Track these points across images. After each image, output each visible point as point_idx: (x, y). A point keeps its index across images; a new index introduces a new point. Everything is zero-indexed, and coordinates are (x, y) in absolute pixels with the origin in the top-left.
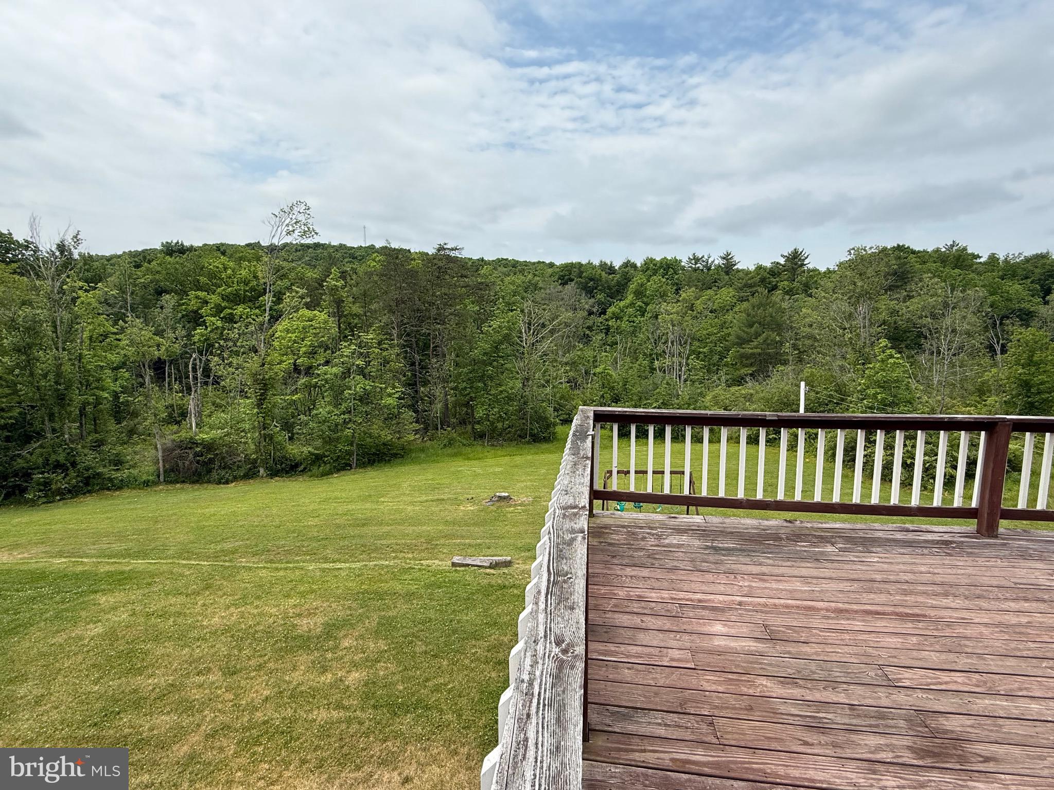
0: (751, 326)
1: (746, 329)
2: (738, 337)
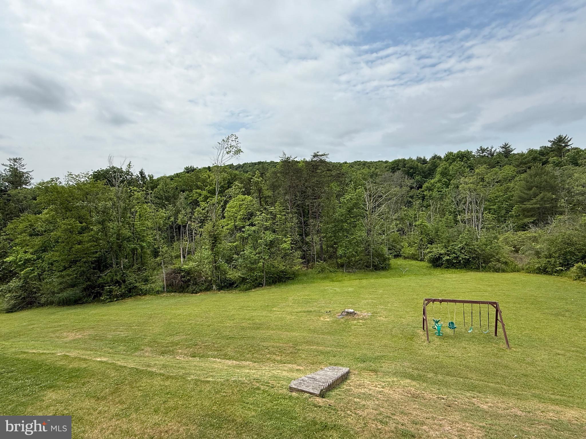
0: (530, 189)
1: (526, 192)
2: (520, 197)
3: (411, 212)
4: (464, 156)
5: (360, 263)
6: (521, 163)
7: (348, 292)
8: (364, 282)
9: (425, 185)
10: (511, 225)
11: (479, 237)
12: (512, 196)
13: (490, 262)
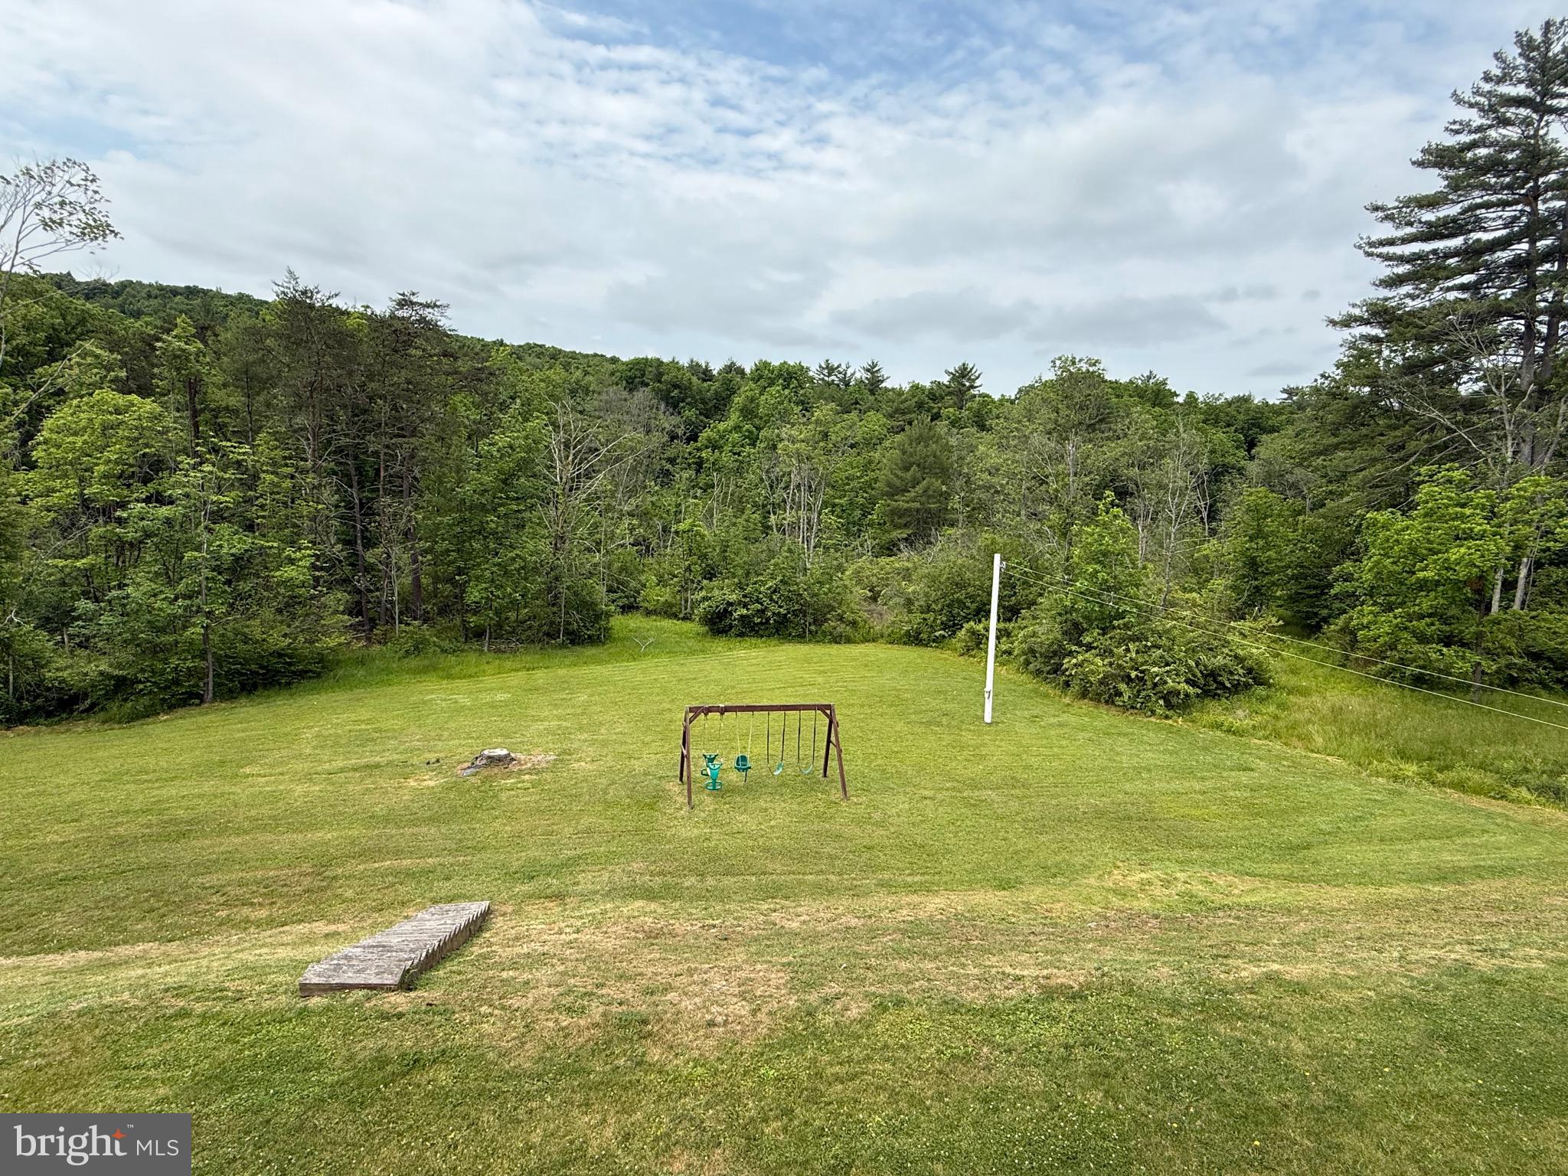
0: (907, 469)
1: (899, 473)
2: (889, 484)
3: (669, 500)
4: (791, 376)
5: (530, 628)
6: (896, 411)
7: (492, 705)
8: (541, 676)
9: (704, 435)
10: (869, 542)
11: (808, 566)
12: (876, 480)
13: (826, 620)
